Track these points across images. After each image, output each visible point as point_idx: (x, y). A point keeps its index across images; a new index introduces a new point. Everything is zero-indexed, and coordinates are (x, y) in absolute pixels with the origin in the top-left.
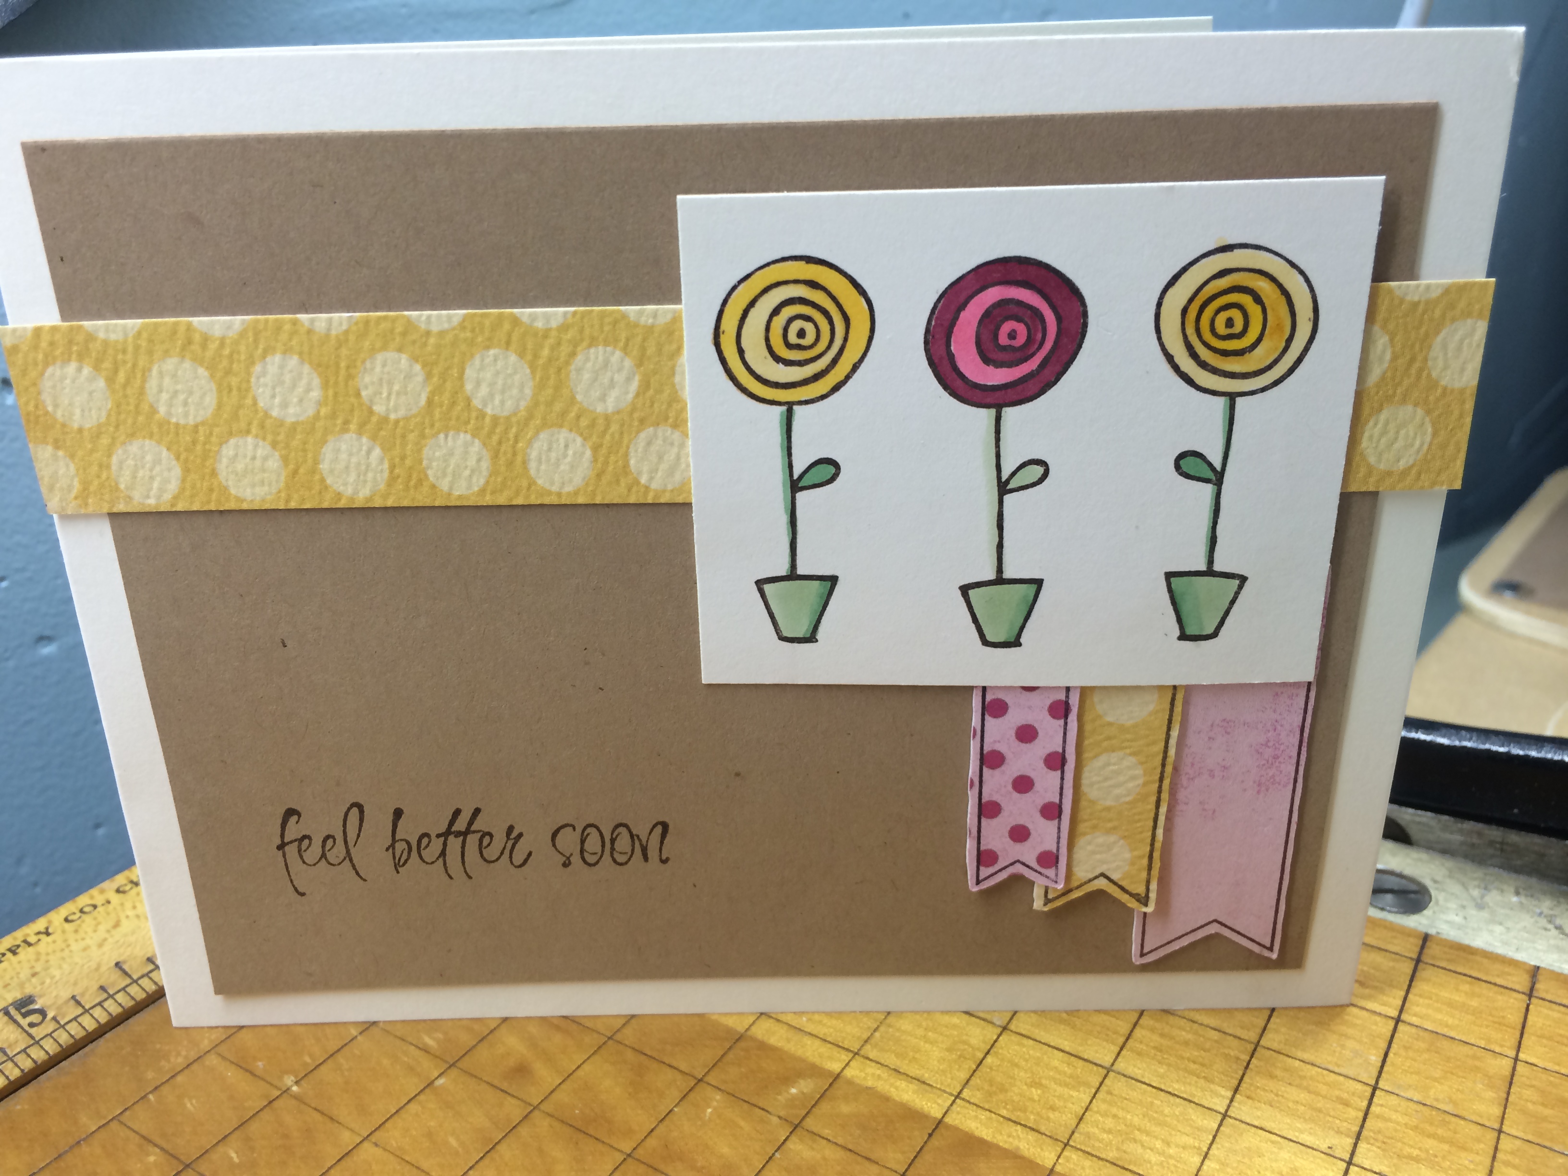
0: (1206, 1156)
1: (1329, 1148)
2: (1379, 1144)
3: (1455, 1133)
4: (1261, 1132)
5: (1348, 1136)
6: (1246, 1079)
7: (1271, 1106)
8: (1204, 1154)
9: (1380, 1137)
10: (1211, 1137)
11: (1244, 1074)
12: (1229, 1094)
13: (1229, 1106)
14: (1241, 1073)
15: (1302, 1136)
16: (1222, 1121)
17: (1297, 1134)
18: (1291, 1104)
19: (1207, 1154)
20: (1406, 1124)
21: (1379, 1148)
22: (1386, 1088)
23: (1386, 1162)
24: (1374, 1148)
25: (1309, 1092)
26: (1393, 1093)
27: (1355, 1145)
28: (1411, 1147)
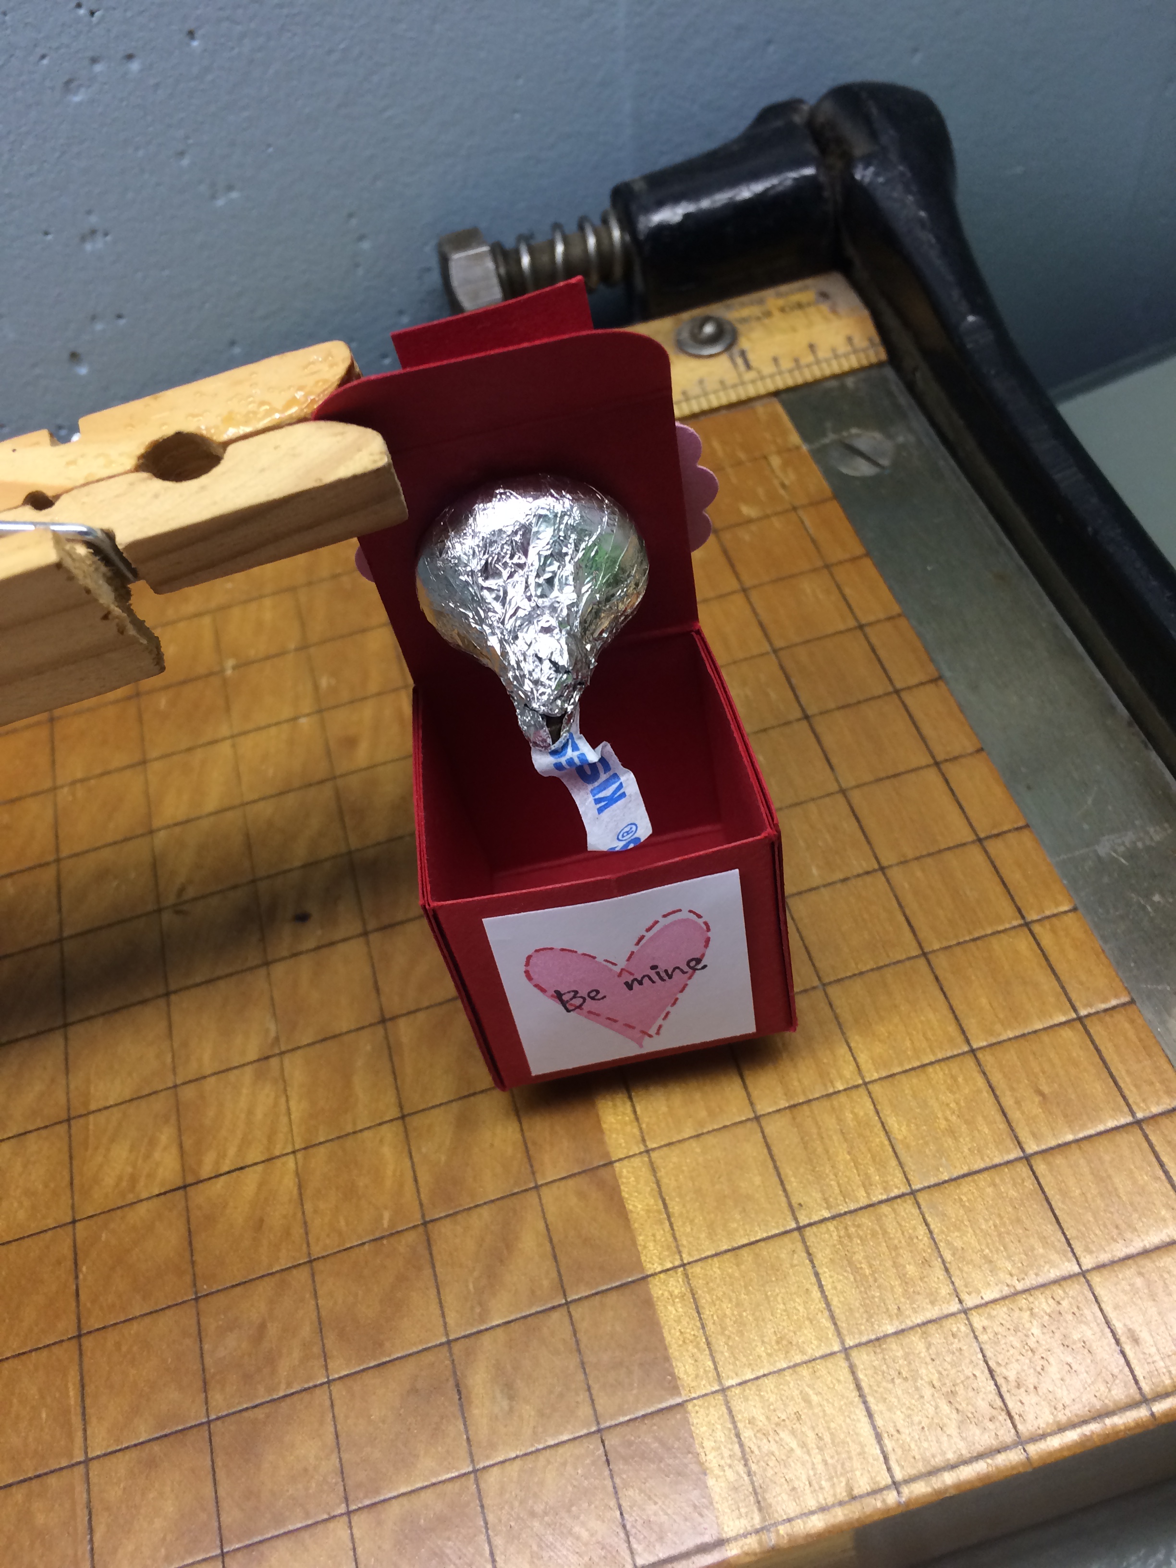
0: (698, 1136)
1: (800, 1205)
2: (842, 1233)
3: (921, 1279)
4: (766, 1151)
5: (829, 1208)
6: (815, 1104)
7: (802, 1139)
8: (700, 1132)
9: (852, 1230)
10: (721, 1126)
11: (818, 1098)
12: (783, 1104)
13: (769, 1113)
14: (817, 1095)
15: (793, 1179)
16: (748, 1120)
17: (790, 1173)
18: (820, 1150)
19: (703, 1134)
20: (890, 1239)
21: (840, 1237)
22: (921, 1200)
23: (828, 1251)
24: (835, 1234)
25: (849, 1153)
26: (919, 1208)
27: (824, 1220)
28: (866, 1257)
